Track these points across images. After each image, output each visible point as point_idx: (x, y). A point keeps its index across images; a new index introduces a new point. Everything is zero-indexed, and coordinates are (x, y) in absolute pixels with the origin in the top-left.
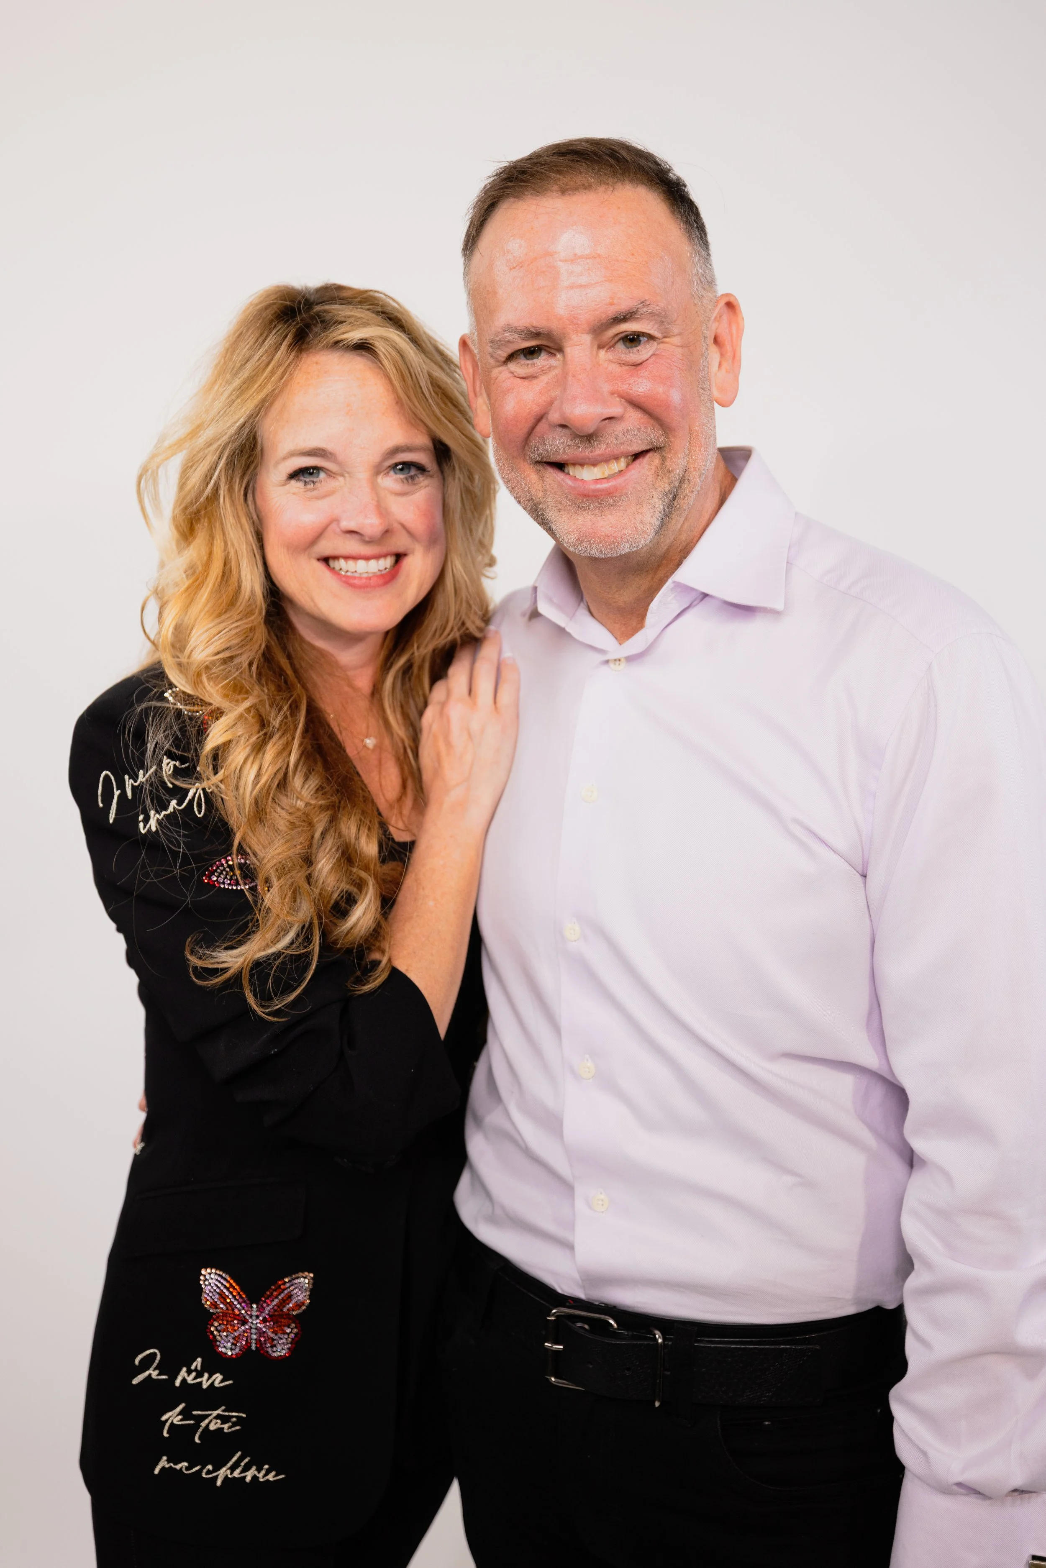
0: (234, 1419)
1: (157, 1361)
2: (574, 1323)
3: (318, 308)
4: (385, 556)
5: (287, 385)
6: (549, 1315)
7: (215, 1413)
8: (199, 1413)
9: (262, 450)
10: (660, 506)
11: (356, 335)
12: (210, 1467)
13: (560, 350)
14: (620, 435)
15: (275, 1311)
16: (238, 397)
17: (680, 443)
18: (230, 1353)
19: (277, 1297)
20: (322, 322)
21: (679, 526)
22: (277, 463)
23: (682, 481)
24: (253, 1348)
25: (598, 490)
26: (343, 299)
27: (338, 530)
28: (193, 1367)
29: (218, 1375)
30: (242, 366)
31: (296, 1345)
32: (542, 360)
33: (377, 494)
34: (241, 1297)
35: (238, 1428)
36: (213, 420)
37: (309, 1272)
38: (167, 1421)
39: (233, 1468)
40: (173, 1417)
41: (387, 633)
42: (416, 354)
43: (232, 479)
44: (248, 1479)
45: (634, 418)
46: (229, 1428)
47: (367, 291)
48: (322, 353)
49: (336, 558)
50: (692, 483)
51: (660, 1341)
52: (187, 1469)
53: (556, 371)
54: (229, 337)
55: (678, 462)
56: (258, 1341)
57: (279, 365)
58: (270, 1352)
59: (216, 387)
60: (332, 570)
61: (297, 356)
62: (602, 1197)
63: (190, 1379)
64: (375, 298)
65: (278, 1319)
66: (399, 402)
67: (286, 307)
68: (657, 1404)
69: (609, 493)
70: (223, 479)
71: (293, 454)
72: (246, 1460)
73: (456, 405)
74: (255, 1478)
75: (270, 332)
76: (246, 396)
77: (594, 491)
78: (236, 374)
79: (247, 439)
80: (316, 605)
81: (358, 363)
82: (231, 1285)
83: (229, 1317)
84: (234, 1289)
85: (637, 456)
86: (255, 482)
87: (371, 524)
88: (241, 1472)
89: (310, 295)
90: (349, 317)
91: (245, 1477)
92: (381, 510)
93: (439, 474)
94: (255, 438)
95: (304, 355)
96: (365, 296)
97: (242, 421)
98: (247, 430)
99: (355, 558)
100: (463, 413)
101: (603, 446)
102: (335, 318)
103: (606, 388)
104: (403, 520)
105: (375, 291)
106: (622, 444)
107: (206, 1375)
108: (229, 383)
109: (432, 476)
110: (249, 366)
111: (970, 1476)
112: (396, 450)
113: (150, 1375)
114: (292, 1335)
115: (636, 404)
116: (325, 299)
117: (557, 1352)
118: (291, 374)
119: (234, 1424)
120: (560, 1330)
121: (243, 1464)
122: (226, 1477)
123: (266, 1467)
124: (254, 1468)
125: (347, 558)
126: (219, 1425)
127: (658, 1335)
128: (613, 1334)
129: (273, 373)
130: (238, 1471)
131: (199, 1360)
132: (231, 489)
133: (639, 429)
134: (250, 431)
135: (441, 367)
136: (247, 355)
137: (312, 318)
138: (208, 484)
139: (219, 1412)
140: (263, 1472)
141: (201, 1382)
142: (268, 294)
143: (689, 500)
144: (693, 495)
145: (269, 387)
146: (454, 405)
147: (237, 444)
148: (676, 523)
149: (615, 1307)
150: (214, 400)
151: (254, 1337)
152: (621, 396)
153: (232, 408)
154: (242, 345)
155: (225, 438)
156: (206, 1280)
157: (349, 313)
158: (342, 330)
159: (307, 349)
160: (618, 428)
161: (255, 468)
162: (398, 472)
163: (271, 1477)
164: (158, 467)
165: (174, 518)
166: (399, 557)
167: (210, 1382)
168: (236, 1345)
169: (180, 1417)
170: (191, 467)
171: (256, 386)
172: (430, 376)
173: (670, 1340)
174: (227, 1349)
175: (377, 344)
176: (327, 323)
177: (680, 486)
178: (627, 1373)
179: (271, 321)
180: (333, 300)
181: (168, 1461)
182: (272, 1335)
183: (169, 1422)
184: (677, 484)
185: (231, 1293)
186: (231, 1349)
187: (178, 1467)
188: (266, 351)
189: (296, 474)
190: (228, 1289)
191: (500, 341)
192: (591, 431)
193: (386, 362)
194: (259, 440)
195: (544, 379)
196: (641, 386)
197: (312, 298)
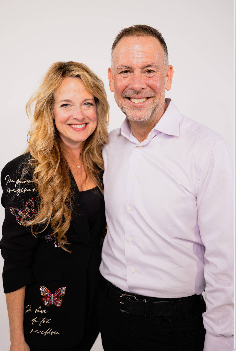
0: (48, 320)
1: (31, 307)
2: (126, 297)
3: (67, 67)
4: (83, 124)
5: (60, 85)
6: (121, 296)
7: (44, 319)
8: (40, 319)
9: (55, 100)
10: (152, 111)
11: (76, 73)
12: (43, 331)
13: (133, 72)
14: (145, 93)
15: (57, 296)
16: (49, 88)
17: (158, 96)
18: (47, 305)
19: (58, 293)
20: (69, 70)
21: (155, 116)
22: (58, 103)
23: (157, 105)
24: (52, 304)
25: (138, 106)
26: (73, 65)
27: (72, 118)
28: (39, 309)
29: (44, 310)
30: (50, 81)
31: (62, 303)
32: (129, 74)
33: (81, 110)
34: (49, 293)
35: (49, 322)
36: (43, 93)
37: (65, 287)
38: (33, 321)
39: (48, 332)
40: (34, 320)
41: (83, 141)
42: (90, 78)
43: (47, 106)
44: (52, 334)
45: (149, 89)
46: (47, 322)
47: (79, 63)
48: (69, 78)
49: (72, 124)
50: (159, 106)
51: (146, 302)
52: (38, 332)
53: (131, 77)
54: (47, 74)
55: (157, 101)
56: (53, 303)
57: (59, 80)
58: (56, 305)
59: (44, 85)
60: (71, 127)
61: (63, 78)
62: (133, 269)
63: (38, 311)
64: (81, 65)
65: (58, 297)
66: (86, 89)
67: (60, 67)
68: (145, 316)
69: (140, 107)
70: (45, 106)
71: (62, 101)
72: (51, 330)
73: (100, 89)
74: (53, 334)
75: (57, 72)
76: (51, 87)
77: (137, 106)
78: (49, 82)
79: (51, 97)
80: (67, 135)
81: (77, 80)
82: (47, 290)
83: (47, 297)
84: (48, 291)
85: (148, 98)
86: (53, 107)
87: (80, 117)
88: (50, 332)
89: (66, 64)
90: (75, 69)
91: (51, 333)
92: (82, 113)
93: (96, 105)
94: (53, 97)
95: (64, 78)
96: (78, 64)
97: (50, 93)
98: (51, 95)
99: (76, 124)
100: (101, 91)
101: (141, 95)
102: (72, 70)
103: (143, 82)
104: (88, 116)
105: (81, 63)
106: (145, 95)
107: (42, 310)
108: (47, 84)
109: (94, 106)
110: (52, 80)
111: (223, 333)
112: (86, 100)
113: (29, 310)
114: (61, 301)
115: (149, 86)
116: (69, 65)
117: (123, 304)
118: (61, 82)
119: (48, 322)
120: (123, 299)
121: (50, 331)
122: (47, 333)
123: (56, 331)
124: (53, 331)
125: (74, 124)
126: (45, 322)
127: (145, 300)
128: (135, 300)
129: (57, 82)
130: (49, 332)
131: (40, 307)
132: (47, 109)
133: (149, 92)
134: (52, 96)
135: (96, 81)
136: (51, 78)
137: (66, 69)
138: (42, 108)
139: (45, 319)
140: (55, 332)
141: (41, 312)
142: (56, 64)
143: (158, 110)
144: (159, 109)
145: (56, 86)
146: (99, 89)
147: (49, 99)
148: (155, 115)
149: (136, 294)
150: (43, 88)
151: (53, 302)
152: (146, 84)
153: (48, 90)
154: (50, 76)
155: (46, 97)
156: (41, 289)
157: (75, 68)
158: (73, 72)
159: (65, 77)
160: (145, 91)
161: (53, 104)
162: (86, 105)
163: (57, 333)
164: (30, 104)
165: (34, 115)
166: (86, 124)
167: (43, 312)
168: (49, 303)
169: (36, 320)
170: (38, 104)
171: (53, 85)
172: (93, 83)
173: (148, 301)
174: (46, 304)
175: (81, 75)
176: (70, 71)
177: (156, 107)
178: (138, 309)
179: (57, 70)
180: (71, 65)
181: (33, 330)
182: (57, 301)
183: (34, 321)
184: (156, 106)
185: (47, 292)
186: (47, 304)
187: (36, 331)
188: (56, 77)
189: (63, 106)
190: (47, 291)
191: (120, 68)
192: (139, 91)
193: (83, 80)
194: (54, 98)
195: (129, 78)
196: (151, 82)
197: (66, 65)
